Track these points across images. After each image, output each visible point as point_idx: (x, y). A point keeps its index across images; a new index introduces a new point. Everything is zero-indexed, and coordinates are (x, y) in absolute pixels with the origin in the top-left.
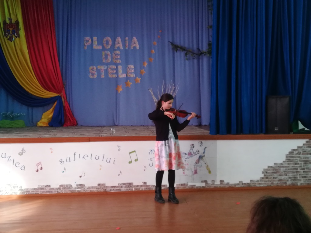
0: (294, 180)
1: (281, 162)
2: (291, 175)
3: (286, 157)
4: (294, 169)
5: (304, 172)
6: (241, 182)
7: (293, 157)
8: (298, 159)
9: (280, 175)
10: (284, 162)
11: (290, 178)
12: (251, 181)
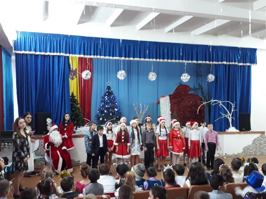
0: (255, 153)
1: (250, 144)
2: (254, 150)
3: (253, 142)
4: (255, 148)
5: (259, 149)
6: (234, 154)
7: (255, 142)
8: (257, 143)
9: (250, 151)
10: (252, 144)
11: (254, 152)
12: (238, 153)
